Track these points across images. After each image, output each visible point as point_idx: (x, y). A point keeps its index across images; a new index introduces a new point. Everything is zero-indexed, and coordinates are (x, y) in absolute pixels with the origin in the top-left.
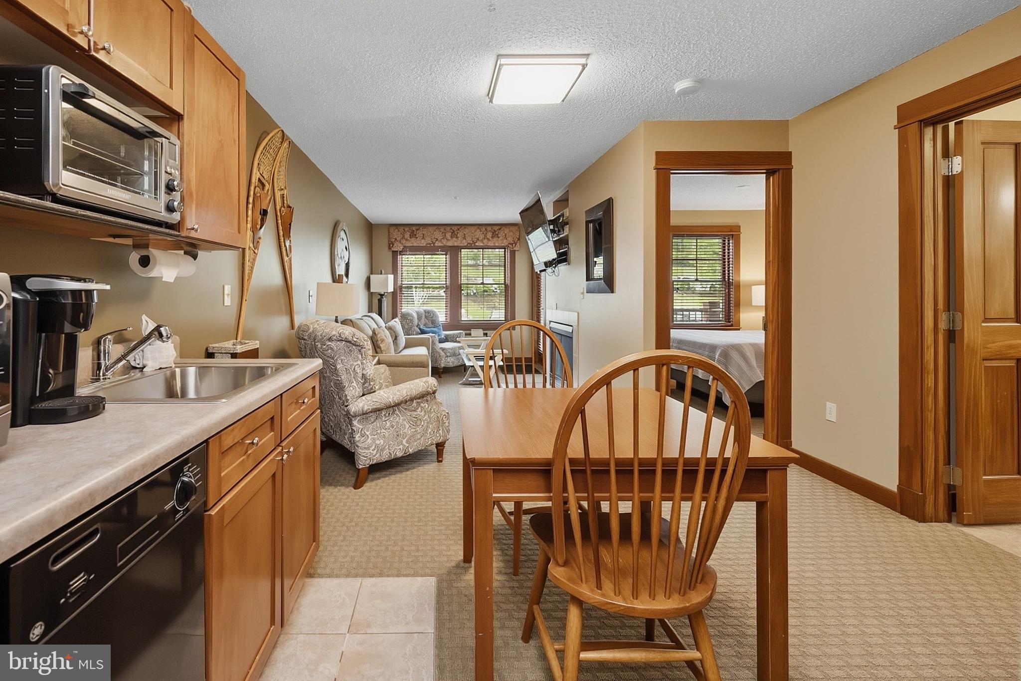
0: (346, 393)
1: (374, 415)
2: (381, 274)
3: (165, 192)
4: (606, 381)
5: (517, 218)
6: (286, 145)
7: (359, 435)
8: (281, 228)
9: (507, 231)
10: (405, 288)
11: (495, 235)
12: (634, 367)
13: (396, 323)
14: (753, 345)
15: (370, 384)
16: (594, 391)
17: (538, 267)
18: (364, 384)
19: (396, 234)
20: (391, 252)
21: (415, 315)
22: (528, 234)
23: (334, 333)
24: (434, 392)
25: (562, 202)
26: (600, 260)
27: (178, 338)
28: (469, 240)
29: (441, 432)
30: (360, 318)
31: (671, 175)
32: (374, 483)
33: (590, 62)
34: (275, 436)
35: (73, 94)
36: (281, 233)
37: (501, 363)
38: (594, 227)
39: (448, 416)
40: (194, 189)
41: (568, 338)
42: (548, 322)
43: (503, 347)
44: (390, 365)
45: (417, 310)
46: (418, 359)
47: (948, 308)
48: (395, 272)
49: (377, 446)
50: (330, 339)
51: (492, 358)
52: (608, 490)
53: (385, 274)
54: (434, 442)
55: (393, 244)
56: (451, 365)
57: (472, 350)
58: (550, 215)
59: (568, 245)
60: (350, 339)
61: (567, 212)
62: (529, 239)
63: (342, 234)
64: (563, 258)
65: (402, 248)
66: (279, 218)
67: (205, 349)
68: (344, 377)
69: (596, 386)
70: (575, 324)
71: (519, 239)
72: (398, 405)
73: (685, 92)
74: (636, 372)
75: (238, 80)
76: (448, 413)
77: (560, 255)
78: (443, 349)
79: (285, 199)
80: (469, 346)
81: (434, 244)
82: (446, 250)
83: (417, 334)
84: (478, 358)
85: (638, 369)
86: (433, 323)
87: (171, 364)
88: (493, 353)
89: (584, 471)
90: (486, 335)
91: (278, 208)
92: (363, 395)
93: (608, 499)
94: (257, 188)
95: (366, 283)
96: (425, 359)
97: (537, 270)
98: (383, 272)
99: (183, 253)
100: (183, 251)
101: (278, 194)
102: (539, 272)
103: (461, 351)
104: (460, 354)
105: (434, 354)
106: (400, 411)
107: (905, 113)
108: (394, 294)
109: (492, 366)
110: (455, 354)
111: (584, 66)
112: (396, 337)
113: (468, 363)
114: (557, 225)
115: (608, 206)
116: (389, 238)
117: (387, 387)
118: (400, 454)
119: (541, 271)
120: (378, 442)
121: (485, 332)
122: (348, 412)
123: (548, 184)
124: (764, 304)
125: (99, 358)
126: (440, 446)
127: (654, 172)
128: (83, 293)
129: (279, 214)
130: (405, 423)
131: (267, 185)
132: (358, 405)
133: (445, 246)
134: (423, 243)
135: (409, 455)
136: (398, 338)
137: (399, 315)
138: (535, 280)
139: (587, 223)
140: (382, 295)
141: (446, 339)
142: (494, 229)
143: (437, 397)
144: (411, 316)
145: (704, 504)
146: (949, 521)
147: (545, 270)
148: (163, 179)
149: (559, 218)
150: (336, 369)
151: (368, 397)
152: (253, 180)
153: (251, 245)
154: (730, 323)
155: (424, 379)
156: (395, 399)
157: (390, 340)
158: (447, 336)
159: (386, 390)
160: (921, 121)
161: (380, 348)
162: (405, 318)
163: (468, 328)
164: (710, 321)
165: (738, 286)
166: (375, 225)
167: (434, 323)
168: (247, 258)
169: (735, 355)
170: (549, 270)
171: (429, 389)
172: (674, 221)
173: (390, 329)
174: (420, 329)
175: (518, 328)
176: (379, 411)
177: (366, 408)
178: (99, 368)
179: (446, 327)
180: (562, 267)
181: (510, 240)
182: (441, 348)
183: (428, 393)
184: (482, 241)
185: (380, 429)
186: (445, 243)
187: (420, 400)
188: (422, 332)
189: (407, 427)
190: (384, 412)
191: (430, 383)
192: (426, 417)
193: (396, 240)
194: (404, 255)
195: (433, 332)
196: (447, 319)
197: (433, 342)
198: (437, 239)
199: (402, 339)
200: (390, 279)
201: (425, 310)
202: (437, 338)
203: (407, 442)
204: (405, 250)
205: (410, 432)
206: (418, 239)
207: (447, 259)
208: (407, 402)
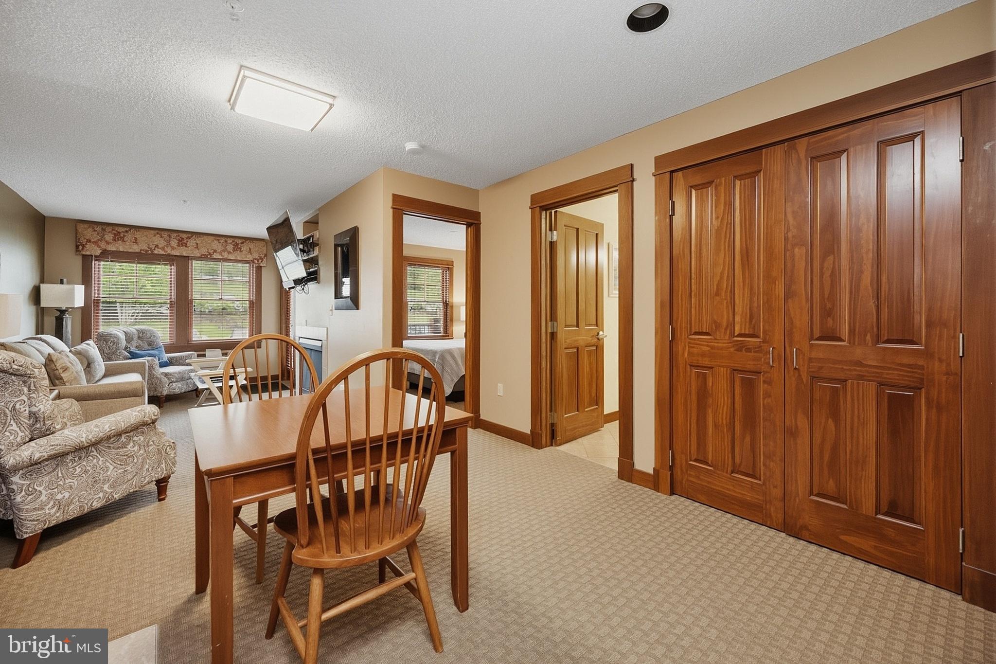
1: (52, 464)
2: (61, 283)
4: (344, 376)
5: (265, 234)
7: (22, 494)
9: (252, 245)
10: (103, 302)
11: (237, 248)
12: (366, 363)
13: (91, 348)
14: (459, 349)
15: (44, 425)
16: (334, 385)
17: (287, 284)
18: (33, 425)
19: (89, 233)
20: (81, 257)
21: (122, 336)
22: (276, 251)
24: (154, 422)
25: (312, 223)
26: (347, 281)
28: (204, 251)
29: (163, 466)
30: (21, 340)
31: (404, 216)
33: (337, 102)
37: (245, 382)
38: (342, 250)
39: (173, 446)
41: (319, 352)
42: (297, 338)
43: (247, 365)
44: (81, 398)
45: (125, 330)
46: (129, 387)
47: (551, 320)
48: (87, 279)
49: (57, 503)
51: (232, 378)
52: (346, 469)
53: (68, 283)
54: (154, 479)
55: (83, 246)
56: (177, 391)
57: (207, 372)
58: (300, 234)
59: (318, 264)
61: (317, 234)
62: (277, 256)
64: (312, 277)
65: (100, 252)
69: (336, 381)
70: (324, 338)
71: (266, 255)
72: (95, 444)
73: (413, 152)
74: (368, 367)
76: (173, 443)
77: (309, 274)
78: (166, 375)
80: (202, 368)
81: (151, 251)
82: (169, 259)
83: (126, 358)
84: (214, 379)
85: (369, 364)
86: (150, 345)
88: (235, 372)
89: (325, 458)
90: (225, 354)
92: (32, 439)
93: (346, 477)
95: (31, 295)
96: (139, 386)
97: (286, 286)
98: (65, 280)
102: (288, 289)
103: (192, 374)
104: (190, 378)
105: (153, 381)
106: (99, 452)
107: (535, 199)
108: (85, 310)
109: (232, 386)
110: (182, 378)
111: (331, 106)
112: (89, 365)
113: (201, 386)
114: (308, 245)
115: (354, 233)
116: (77, 239)
118: (97, 505)
119: (290, 288)
120: (59, 497)
121: (225, 351)
123: (299, 204)
124: (465, 320)
126: (162, 485)
127: (391, 210)
130: (108, 464)
132: (21, 454)
133: (169, 255)
134: (136, 248)
135: (114, 502)
136: (92, 365)
137: (94, 335)
138: (284, 297)
139: (336, 246)
140: (62, 312)
141: (170, 363)
142: (238, 242)
143: (158, 427)
144: (116, 337)
145: (416, 462)
146: (552, 446)
147: (293, 288)
149: (308, 238)
151: (41, 441)
154: (447, 335)
155: (139, 408)
156: (90, 437)
157: (79, 367)
158: (171, 359)
159: (73, 428)
160: (541, 207)
161: (61, 378)
162: (104, 341)
163: (201, 349)
164: (434, 333)
165: (452, 307)
166: (47, 217)
167: (152, 345)
169: (449, 358)
170: (299, 288)
171: (146, 419)
172: (406, 252)
173: (78, 354)
174: (130, 353)
175: (264, 343)
176: (61, 456)
177: (37, 456)
179: (169, 349)
180: (311, 285)
181: (256, 256)
182: (162, 373)
183: (145, 424)
184: (220, 253)
185: (63, 480)
186: (169, 251)
187: (132, 433)
188: (134, 356)
189: (111, 467)
190: (70, 457)
191: (147, 411)
192: (142, 452)
193: (89, 241)
194: (103, 261)
195: (150, 355)
196: (171, 339)
197: (151, 367)
198: (157, 246)
199: (100, 366)
200: (79, 290)
201: (137, 330)
202: (157, 362)
203: (110, 487)
204: (105, 255)
205: (115, 474)
206: (128, 243)
207: (173, 271)
208: (110, 438)
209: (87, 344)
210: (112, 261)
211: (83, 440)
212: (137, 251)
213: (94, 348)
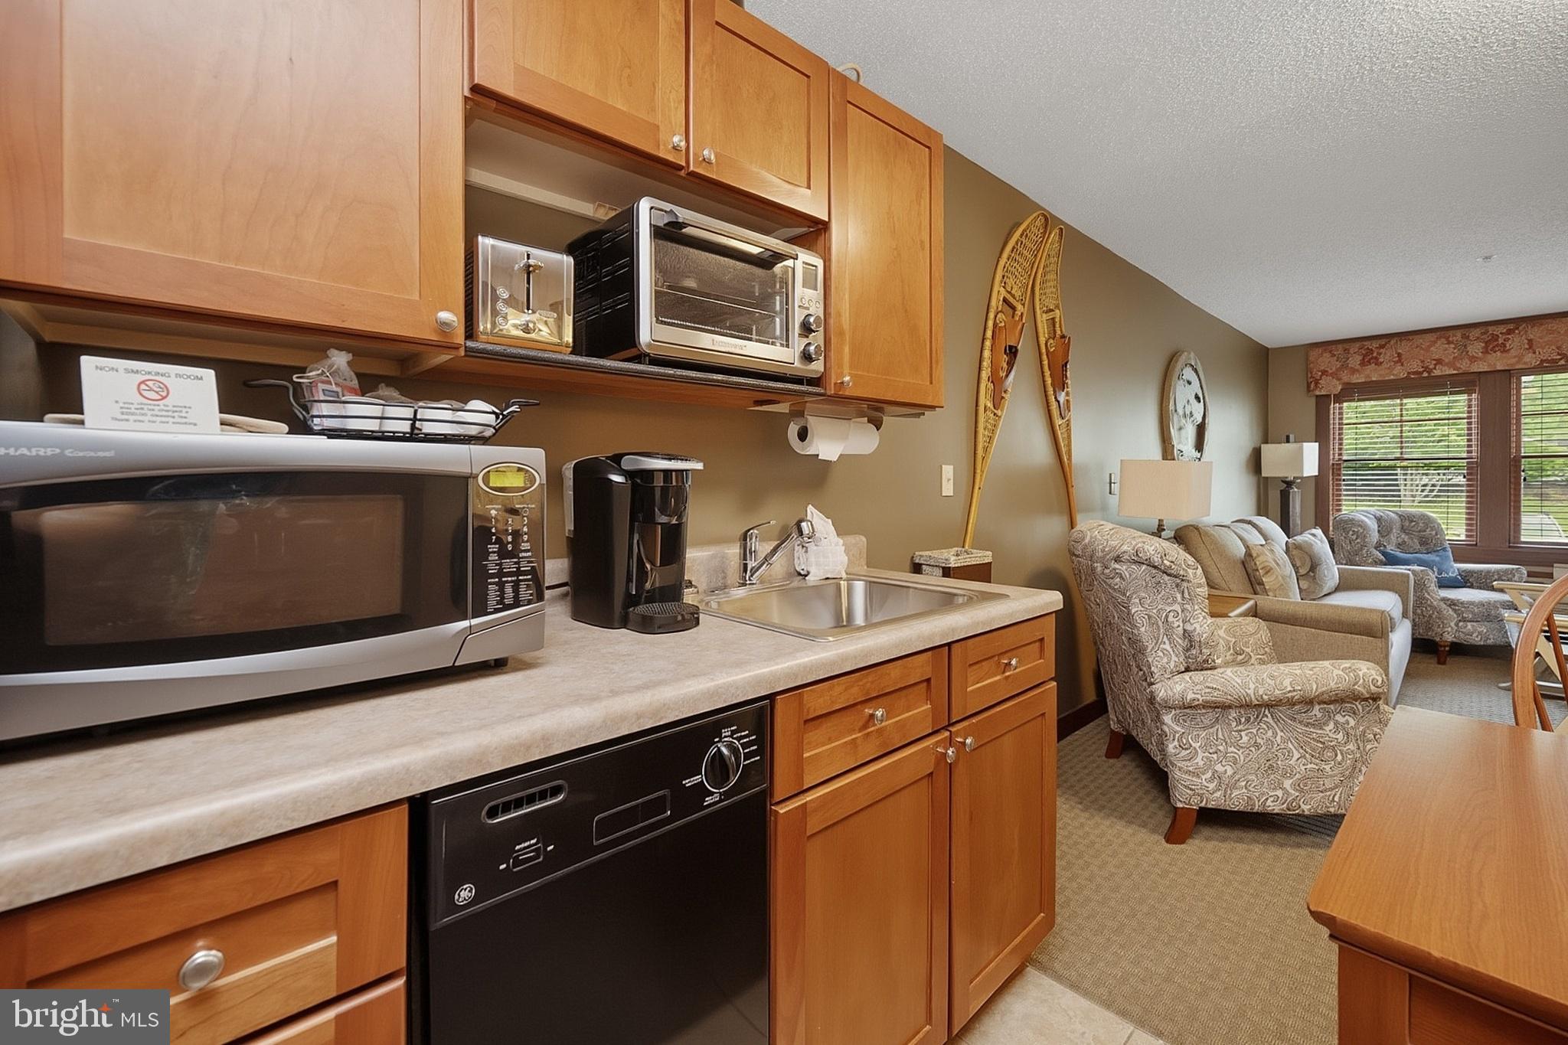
0: (1150, 660)
1: (1211, 715)
2: (1288, 441)
3: (799, 334)
6: (1054, 235)
7: (1176, 743)
8: (1047, 373)
10: (1349, 468)
13: (1317, 541)
15: (1201, 653)
18: (1188, 650)
19: (1326, 361)
20: (1313, 400)
21: (1373, 525)
23: (1125, 548)
24: (1379, 698)
27: (864, 539)
30: (1227, 522)
32: (1211, 845)
34: (934, 710)
35: (666, 228)
36: (1049, 381)
40: (846, 326)
45: (1379, 514)
48: (1322, 433)
49: (1217, 776)
50: (1117, 559)
53: (1296, 442)
55: (1317, 383)
56: (1472, 640)
60: (1157, 560)
63: (1188, 373)
65: (1340, 387)
66: (1045, 357)
67: (910, 558)
68: (1144, 630)
72: (1271, 705)
75: (929, 147)
78: (1452, 603)
79: (1057, 325)
81: (1430, 371)
83: (1377, 563)
86: (1424, 542)
87: (840, 572)
91: (1042, 340)
92: (1187, 670)
94: (999, 315)
95: (1248, 461)
96: (1374, 618)
98: (1292, 437)
99: (866, 421)
100: (866, 419)
101: (1042, 319)
105: (1424, 611)
106: (1277, 721)
108: (1319, 481)
110: (1486, 616)
112: (1313, 568)
116: (1308, 370)
117: (1262, 662)
118: (1273, 806)
120: (1219, 768)
122: (1152, 700)
125: (745, 559)
128: (674, 473)
129: (1044, 350)
130: (1291, 747)
131: (1019, 307)
132: (1173, 687)
133: (1464, 374)
134: (1399, 372)
135: (1298, 815)
136: (1318, 569)
140: (1289, 484)
141: (1465, 581)
143: (1383, 710)
144: (1361, 525)
148: (798, 318)
150: (1129, 613)
151: (1198, 676)
152: (994, 303)
153: (990, 405)
155: (1346, 664)
156: (1262, 691)
157: (1291, 571)
158: (1465, 575)
161: (1261, 584)
162: (1342, 530)
163: (1542, 560)
166: (1271, 349)
167: (1428, 542)
168: (981, 426)
173: (1295, 549)
174: (1384, 554)
176: (1222, 708)
177: (1190, 696)
178: (745, 571)
179: (1462, 553)
182: (1444, 600)
183: (1356, 697)
185: (1224, 744)
186: (1464, 366)
187: (1332, 707)
188: (1391, 560)
189: (1296, 755)
190: (1233, 714)
191: (1361, 674)
192: (1351, 746)
193: (1324, 372)
194: (1346, 401)
195: (1421, 563)
196: (1471, 536)
197: (1420, 586)
198: (1439, 362)
199: (1332, 571)
200: (1311, 451)
201: (1400, 516)
202: (1432, 576)
203: (1297, 786)
204: (1349, 392)
205: (1303, 768)
206: (1385, 365)
207: (1473, 403)
208: (1294, 705)
209: (1314, 535)
210: (1359, 400)
211: (1251, 692)
212: (1402, 376)
213: (1321, 541)
